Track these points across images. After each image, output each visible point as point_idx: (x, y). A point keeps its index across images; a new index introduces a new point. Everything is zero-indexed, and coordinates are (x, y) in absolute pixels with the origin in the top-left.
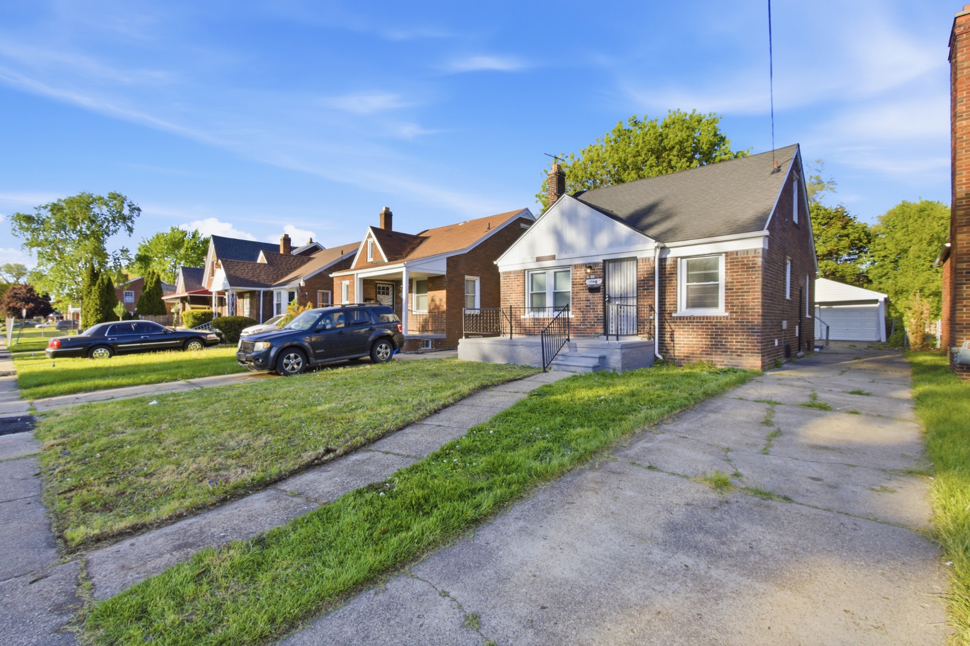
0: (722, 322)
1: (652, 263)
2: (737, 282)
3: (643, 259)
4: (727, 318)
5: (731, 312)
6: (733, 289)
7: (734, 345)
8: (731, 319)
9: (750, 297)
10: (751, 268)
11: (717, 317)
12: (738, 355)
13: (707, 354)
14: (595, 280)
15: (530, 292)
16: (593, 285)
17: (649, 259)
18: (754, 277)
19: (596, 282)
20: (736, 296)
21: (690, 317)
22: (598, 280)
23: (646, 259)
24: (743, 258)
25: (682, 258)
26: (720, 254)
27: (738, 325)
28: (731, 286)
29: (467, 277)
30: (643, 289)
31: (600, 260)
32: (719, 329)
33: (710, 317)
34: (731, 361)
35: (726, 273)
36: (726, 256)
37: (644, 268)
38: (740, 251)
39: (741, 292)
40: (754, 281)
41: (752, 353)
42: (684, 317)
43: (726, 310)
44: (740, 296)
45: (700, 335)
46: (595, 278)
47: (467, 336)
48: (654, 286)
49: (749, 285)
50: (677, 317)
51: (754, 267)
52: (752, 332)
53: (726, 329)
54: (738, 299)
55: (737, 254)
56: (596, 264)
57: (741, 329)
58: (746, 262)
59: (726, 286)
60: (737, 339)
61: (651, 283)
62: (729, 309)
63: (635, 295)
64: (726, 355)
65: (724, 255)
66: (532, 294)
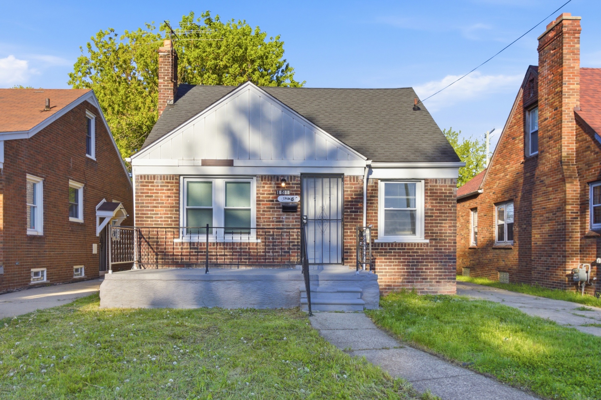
0: (422, 249)
1: (361, 183)
2: (436, 210)
3: (350, 177)
4: (427, 244)
5: (430, 239)
6: (432, 216)
7: (433, 272)
8: (431, 246)
9: (447, 225)
10: (448, 196)
11: (418, 244)
12: (437, 282)
13: (409, 282)
14: (290, 197)
15: (186, 207)
16: (287, 203)
17: (357, 177)
18: (450, 205)
19: (292, 199)
20: (436, 223)
21: (392, 244)
22: (295, 197)
23: (354, 177)
24: (441, 186)
25: (382, 180)
26: (419, 180)
27: (437, 253)
28: (431, 213)
29: (29, 177)
30: (351, 212)
31: (297, 172)
32: (420, 256)
33: (412, 244)
34: (431, 288)
35: (426, 199)
36: (425, 183)
37: (350, 188)
38: (439, 179)
39: (440, 220)
40: (451, 210)
41: (449, 279)
42: (385, 244)
43: (426, 237)
44: (438, 223)
45: (402, 262)
46: (291, 194)
47: (116, 269)
48: (362, 208)
49: (446, 213)
50: (379, 244)
51: (451, 196)
52: (449, 259)
53: (426, 256)
54: (437, 227)
55: (436, 182)
56: (292, 177)
57: (439, 256)
58: (443, 191)
59: (425, 213)
60: (436, 266)
61: (359, 205)
62: (429, 236)
63: (340, 218)
64: (426, 282)
65: (423, 182)
66: (187, 209)
